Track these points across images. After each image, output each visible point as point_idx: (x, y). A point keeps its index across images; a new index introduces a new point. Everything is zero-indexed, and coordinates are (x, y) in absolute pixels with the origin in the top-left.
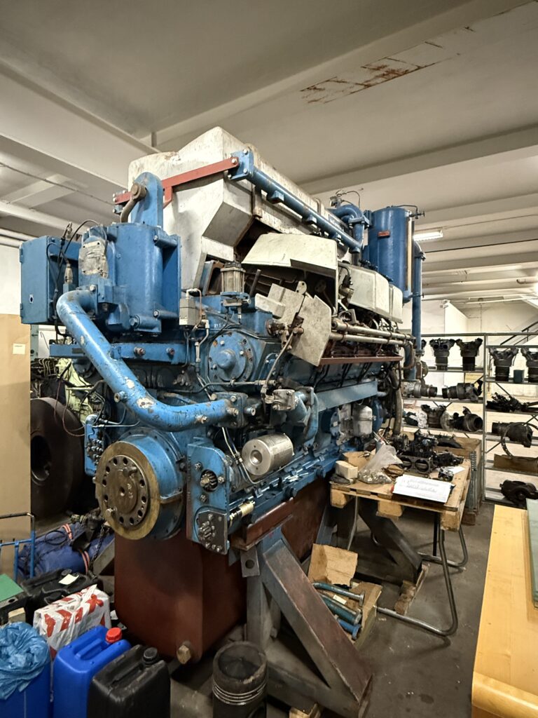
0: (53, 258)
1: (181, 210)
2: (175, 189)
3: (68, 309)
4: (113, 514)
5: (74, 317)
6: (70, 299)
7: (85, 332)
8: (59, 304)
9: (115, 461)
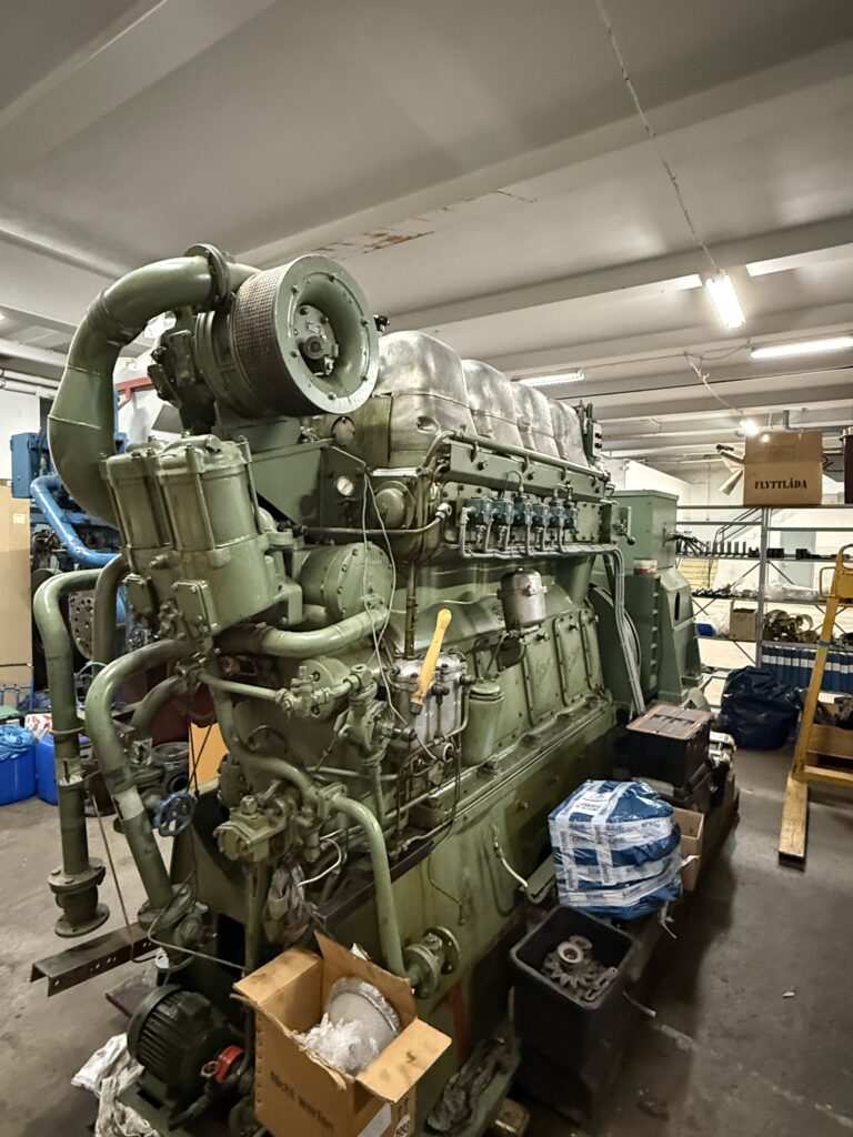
0: (33, 449)
1: (139, 407)
2: (133, 390)
3: (37, 489)
4: (81, 642)
5: (41, 496)
6: (39, 483)
7: (48, 506)
8: (32, 485)
9: (83, 602)
